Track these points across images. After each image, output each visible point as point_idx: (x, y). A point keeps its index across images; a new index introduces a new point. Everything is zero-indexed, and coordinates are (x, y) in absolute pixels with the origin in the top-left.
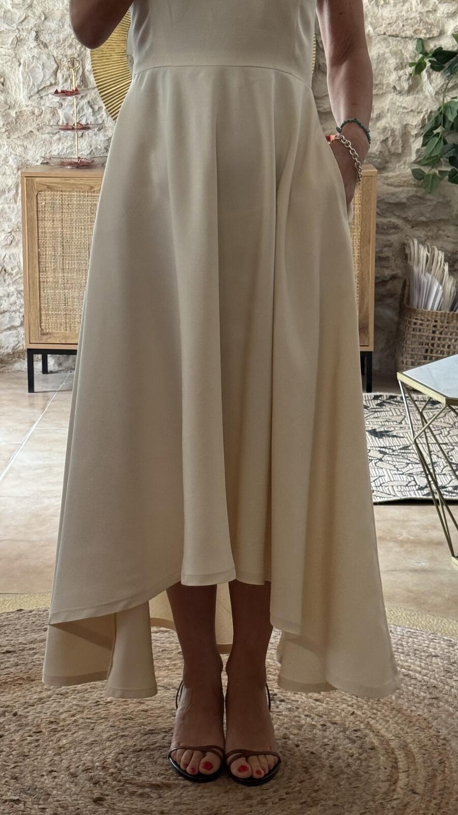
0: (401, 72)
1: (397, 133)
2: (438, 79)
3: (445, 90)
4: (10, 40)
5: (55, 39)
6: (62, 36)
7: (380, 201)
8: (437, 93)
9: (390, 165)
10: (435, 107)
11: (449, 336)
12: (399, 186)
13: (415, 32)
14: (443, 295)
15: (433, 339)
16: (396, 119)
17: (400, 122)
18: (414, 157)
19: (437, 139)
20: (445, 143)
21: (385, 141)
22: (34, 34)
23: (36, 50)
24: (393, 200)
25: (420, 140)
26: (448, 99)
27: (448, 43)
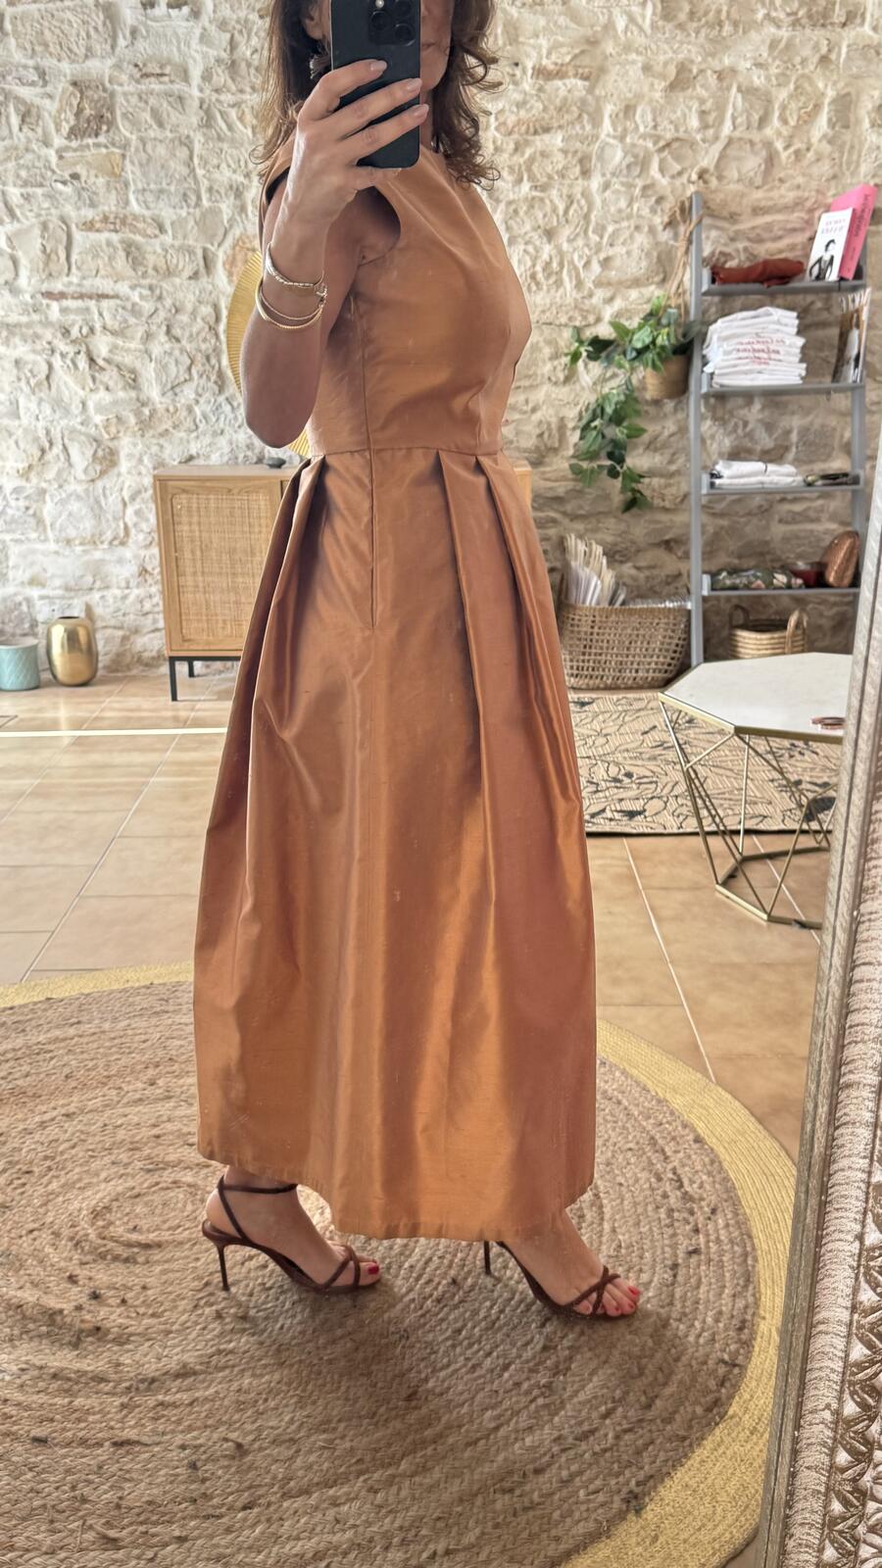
0: (556, 363)
1: (553, 426)
2: (596, 368)
3: (604, 380)
4: (139, 335)
5: (187, 334)
6: (195, 330)
7: (536, 497)
8: (594, 383)
9: (547, 460)
10: (593, 398)
11: (607, 631)
12: (556, 481)
13: (570, 319)
14: (602, 590)
15: (591, 634)
16: (551, 411)
17: (556, 414)
18: (571, 452)
19: (594, 433)
20: (603, 437)
21: (541, 435)
22: (164, 328)
23: (167, 346)
24: (550, 494)
25: (578, 433)
26: (606, 390)
27: (605, 331)
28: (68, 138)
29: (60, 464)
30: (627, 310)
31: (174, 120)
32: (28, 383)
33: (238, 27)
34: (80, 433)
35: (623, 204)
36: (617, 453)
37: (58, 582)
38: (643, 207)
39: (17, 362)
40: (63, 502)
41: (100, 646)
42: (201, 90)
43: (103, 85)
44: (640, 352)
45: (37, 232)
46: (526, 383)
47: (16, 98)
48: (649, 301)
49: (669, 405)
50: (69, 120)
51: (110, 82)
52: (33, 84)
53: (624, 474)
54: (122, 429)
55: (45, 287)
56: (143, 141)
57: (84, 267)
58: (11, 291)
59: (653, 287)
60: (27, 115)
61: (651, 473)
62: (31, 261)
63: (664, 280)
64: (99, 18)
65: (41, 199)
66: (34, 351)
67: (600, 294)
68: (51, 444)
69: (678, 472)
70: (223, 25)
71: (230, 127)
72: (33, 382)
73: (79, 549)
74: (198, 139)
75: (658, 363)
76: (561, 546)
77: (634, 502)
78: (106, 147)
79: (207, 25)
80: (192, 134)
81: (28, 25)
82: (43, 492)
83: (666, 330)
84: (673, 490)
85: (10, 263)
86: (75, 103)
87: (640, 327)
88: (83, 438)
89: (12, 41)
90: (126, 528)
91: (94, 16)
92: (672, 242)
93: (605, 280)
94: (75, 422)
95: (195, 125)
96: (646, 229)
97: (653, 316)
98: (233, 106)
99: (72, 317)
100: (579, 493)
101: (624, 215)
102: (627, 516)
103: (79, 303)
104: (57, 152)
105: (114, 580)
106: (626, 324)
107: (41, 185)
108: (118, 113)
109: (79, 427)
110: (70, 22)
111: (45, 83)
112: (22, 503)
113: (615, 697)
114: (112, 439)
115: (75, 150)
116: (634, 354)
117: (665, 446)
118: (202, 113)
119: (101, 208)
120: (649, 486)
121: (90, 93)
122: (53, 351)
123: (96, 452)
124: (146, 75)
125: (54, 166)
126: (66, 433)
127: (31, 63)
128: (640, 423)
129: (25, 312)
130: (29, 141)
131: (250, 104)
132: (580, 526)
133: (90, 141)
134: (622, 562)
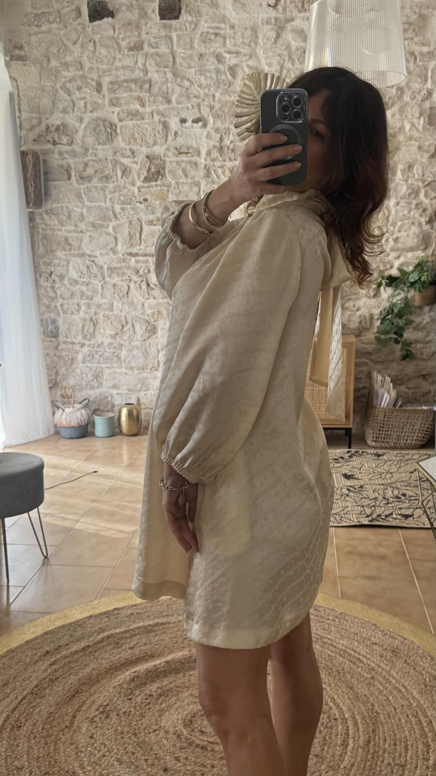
1: (367, 318)
2: (390, 290)
3: (393, 296)
7: (357, 352)
8: (389, 297)
9: (363, 334)
10: (387, 305)
11: (392, 419)
12: (368, 344)
14: (390, 400)
15: (384, 421)
16: (366, 311)
17: (369, 311)
18: (376, 330)
19: (388, 322)
20: (393, 324)
21: (360, 322)
24: (364, 351)
25: (379, 321)
26: (395, 301)
27: (394, 272)
28: (143, 182)
29: (130, 333)
30: (406, 263)
31: (192, 173)
32: (118, 295)
33: (224, 131)
34: (141, 318)
35: (406, 212)
36: (399, 332)
37: (125, 387)
38: (415, 214)
39: (114, 285)
40: (131, 350)
41: (143, 417)
42: (206, 160)
43: (161, 158)
44: (412, 284)
45: (127, 225)
46: (354, 297)
47: (121, 164)
48: (417, 259)
49: (427, 309)
50: (144, 173)
51: (164, 156)
52: (129, 157)
53: (403, 342)
54: (160, 317)
55: (129, 251)
56: (178, 184)
57: (147, 242)
58: (113, 253)
59: (420, 252)
60: (125, 171)
61: (417, 341)
62: (123, 239)
63: (426, 248)
64: (160, 127)
65: (129, 210)
66: (122, 280)
67: (393, 255)
68: (127, 323)
69: (430, 341)
70: (217, 130)
71: (218, 177)
72: (121, 295)
73: (136, 372)
74: (203, 183)
75: (422, 289)
76: (370, 376)
77: (407, 356)
78: (161, 186)
79: (210, 130)
80: (200, 180)
81: (128, 131)
82: (121, 346)
83: (426, 274)
84: (428, 350)
85: (114, 240)
86: (147, 166)
87: (413, 271)
88: (142, 320)
89: (120, 138)
90: (158, 362)
91: (158, 126)
92: (430, 230)
93: (396, 248)
94: (138, 313)
95: (202, 176)
96: (417, 224)
97: (420, 266)
98: (220, 167)
99: (140, 264)
100: (380, 350)
101: (406, 217)
102: (403, 362)
103: (144, 258)
104: (138, 188)
105: (151, 387)
106: (406, 269)
107: (130, 204)
108: (167, 170)
109: (140, 315)
110: (147, 129)
111: (134, 157)
112: (111, 350)
113: (395, 453)
114: (155, 321)
115: (146, 188)
116: (409, 284)
117: (424, 328)
118: (205, 171)
119: (156, 215)
120: (416, 348)
121: (154, 161)
122: (131, 280)
123: (147, 327)
124: (181, 153)
125: (136, 195)
126: (134, 318)
127: (128, 147)
128: (412, 317)
129: (120, 262)
130: (125, 183)
131: (228, 166)
132: (379, 367)
133: (153, 184)
134: (400, 385)
